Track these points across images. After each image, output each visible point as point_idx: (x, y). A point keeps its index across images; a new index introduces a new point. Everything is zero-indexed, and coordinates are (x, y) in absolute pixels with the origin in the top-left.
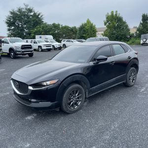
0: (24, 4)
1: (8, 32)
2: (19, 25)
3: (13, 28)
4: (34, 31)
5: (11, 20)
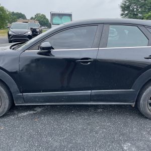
1: (121, 17)
4: (147, 15)
5: (127, 4)
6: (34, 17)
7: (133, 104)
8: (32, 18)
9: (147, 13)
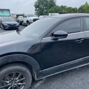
2: (41, 7)
5: (38, 4)
9: (49, 10)
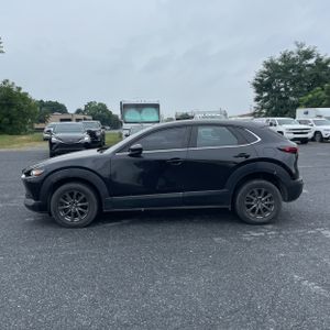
0: (296, 43)
1: (256, 104)
2: (278, 87)
3: (266, 94)
4: (306, 99)
5: (265, 79)
6: (83, 108)
7: (229, 207)
8: (79, 112)
9: (306, 95)
